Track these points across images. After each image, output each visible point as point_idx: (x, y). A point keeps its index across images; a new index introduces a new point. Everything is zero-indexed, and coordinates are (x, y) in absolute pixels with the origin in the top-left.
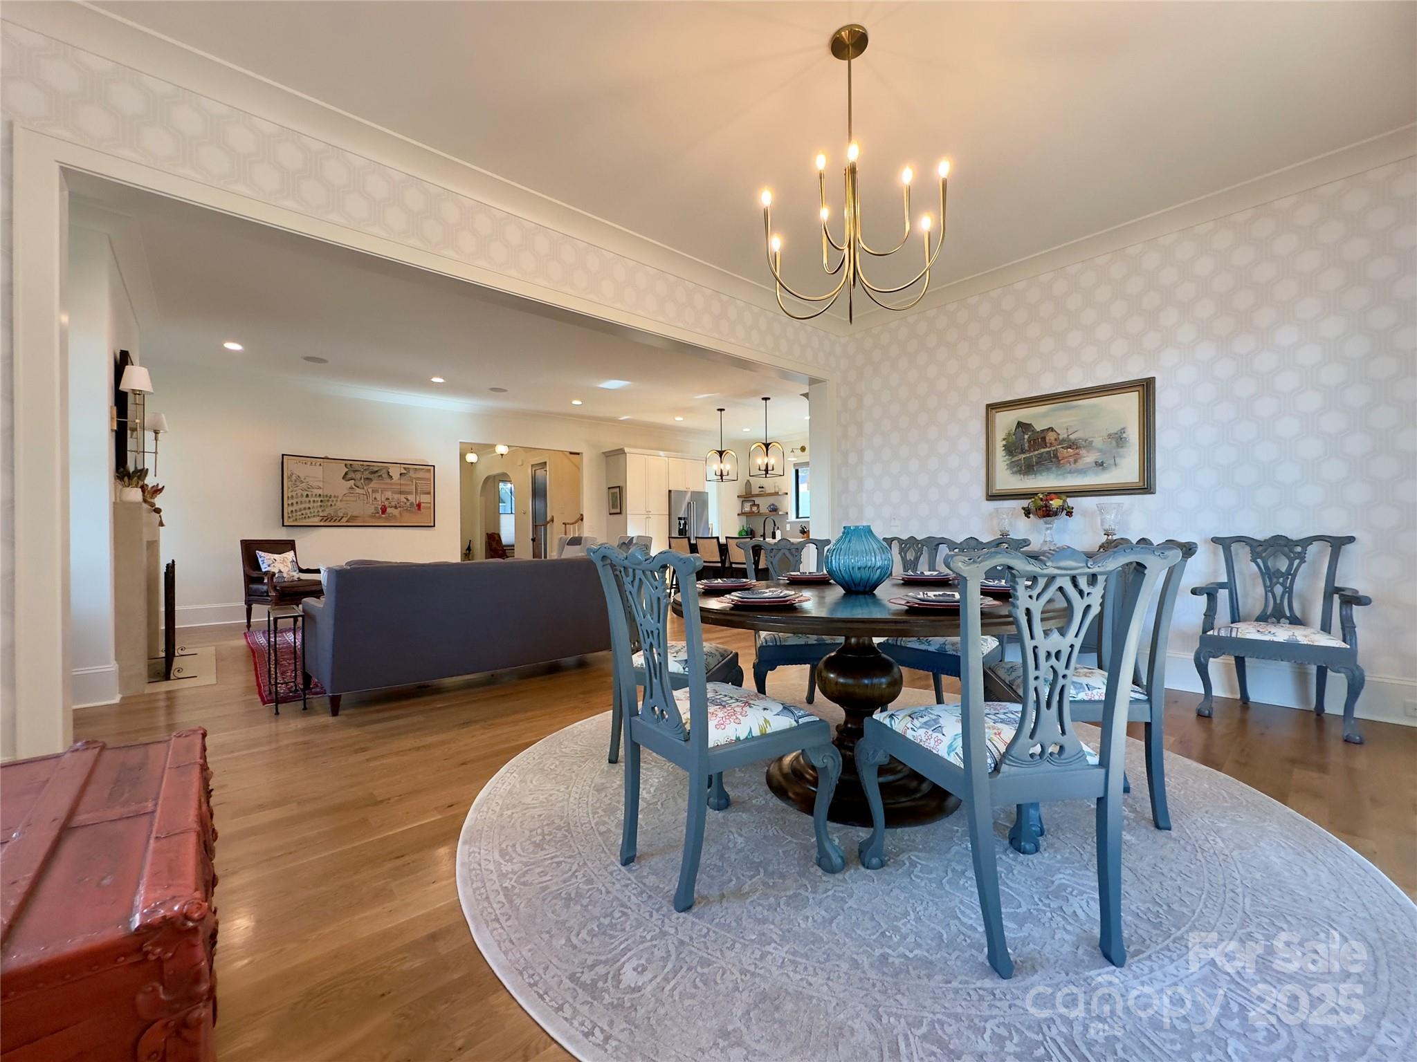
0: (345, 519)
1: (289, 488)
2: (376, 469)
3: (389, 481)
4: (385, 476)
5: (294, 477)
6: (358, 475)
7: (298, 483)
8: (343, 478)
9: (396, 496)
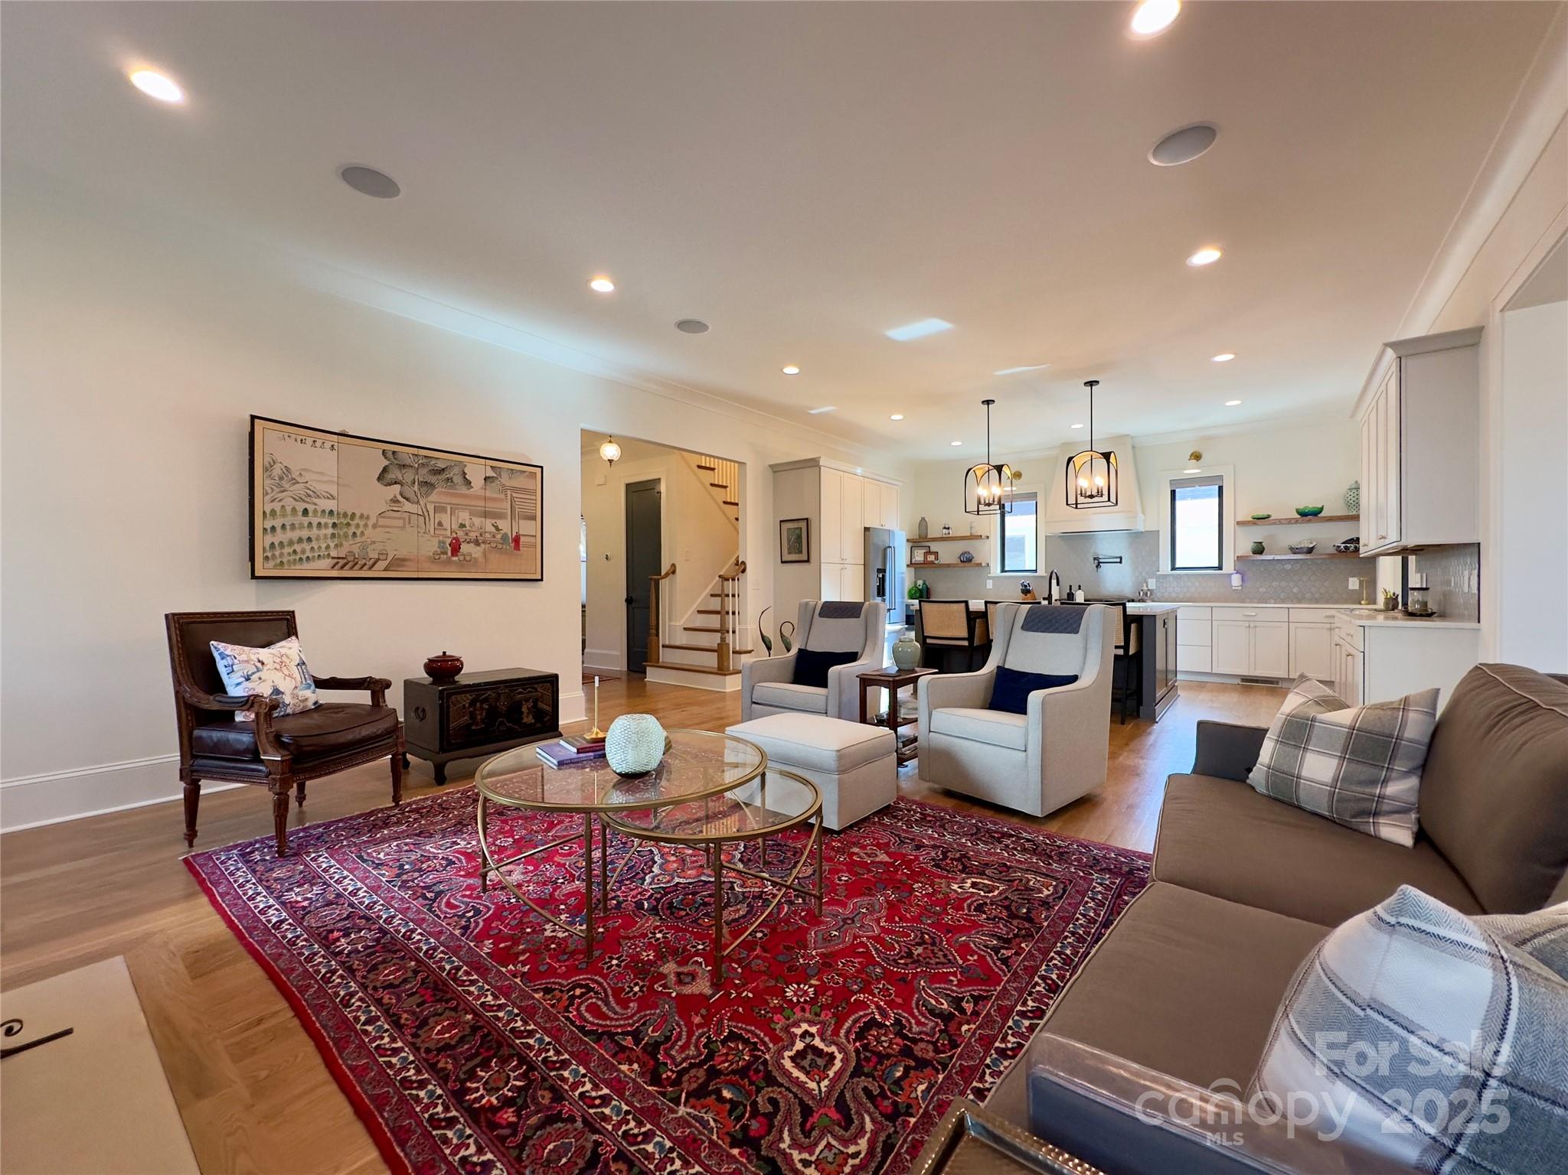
0: (382, 565)
1: (265, 494)
2: (441, 465)
3: (464, 490)
4: (458, 479)
5: (277, 471)
6: (408, 476)
7: (285, 484)
8: (379, 479)
9: (477, 521)
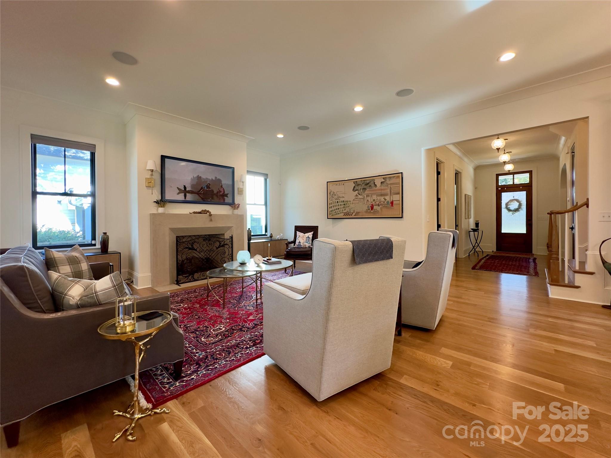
0: (354, 214)
1: (330, 199)
2: (368, 182)
3: (374, 188)
4: (373, 185)
5: (332, 193)
6: (360, 187)
7: (333, 196)
8: (353, 190)
9: (379, 198)
